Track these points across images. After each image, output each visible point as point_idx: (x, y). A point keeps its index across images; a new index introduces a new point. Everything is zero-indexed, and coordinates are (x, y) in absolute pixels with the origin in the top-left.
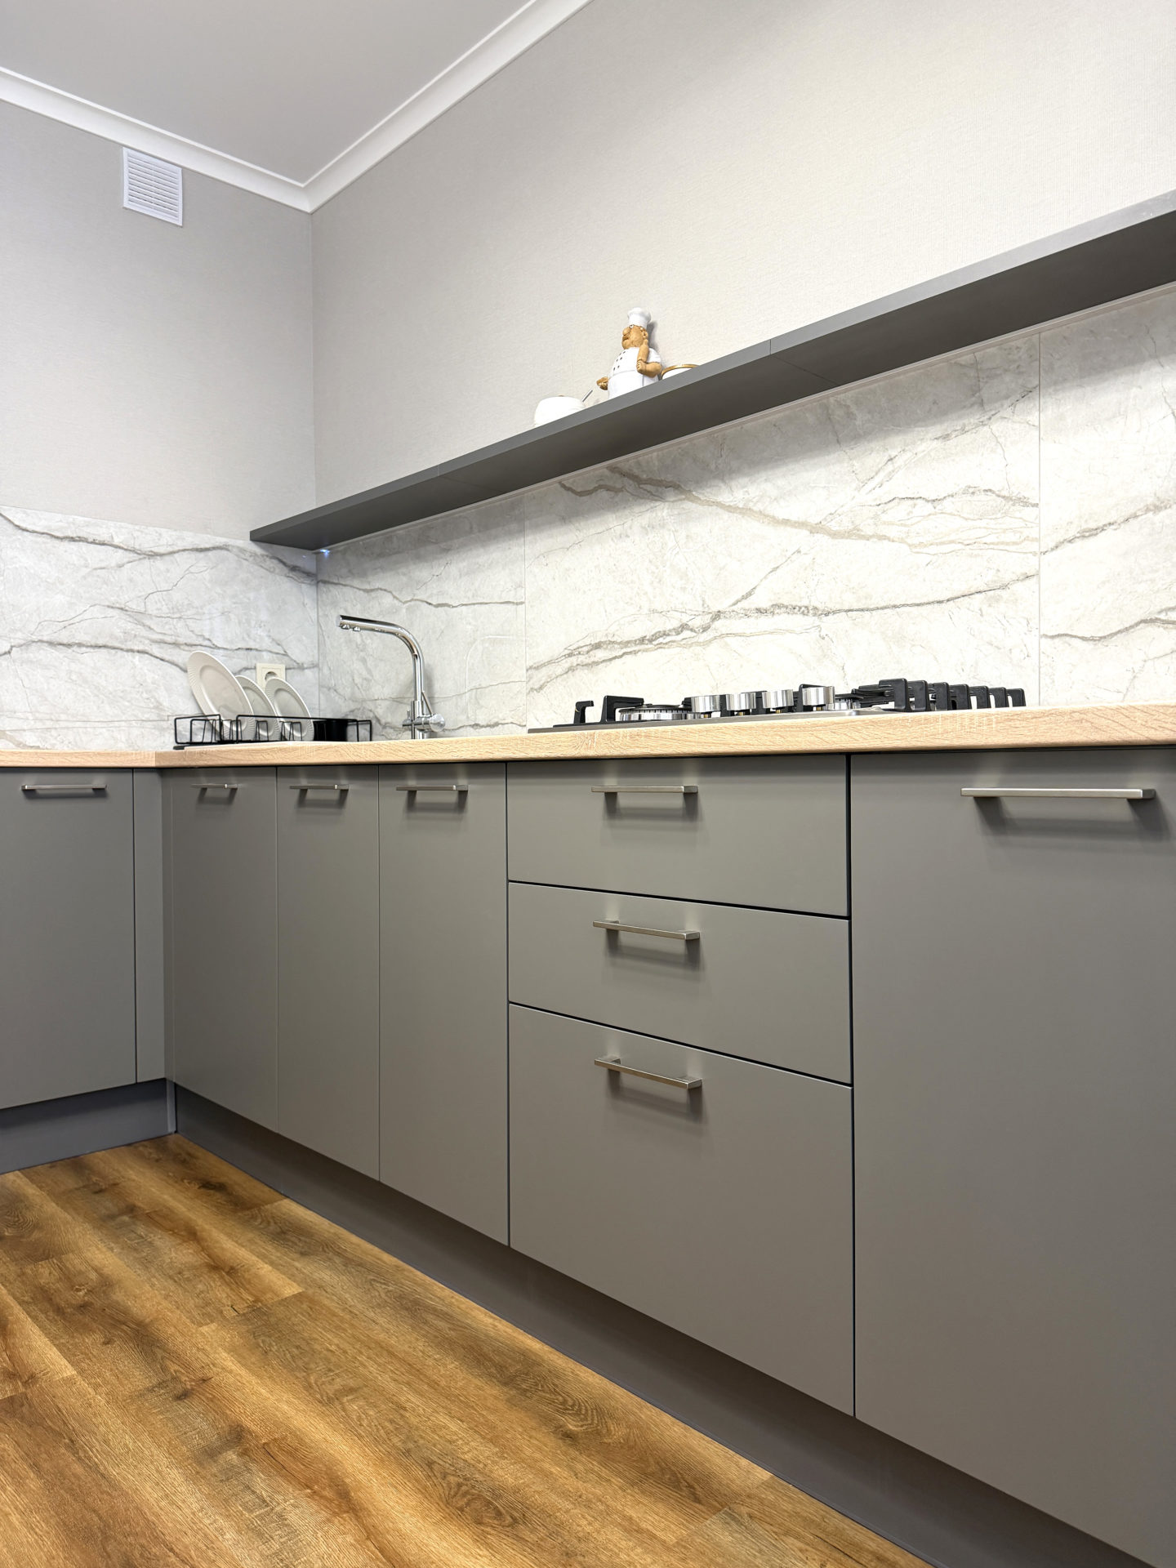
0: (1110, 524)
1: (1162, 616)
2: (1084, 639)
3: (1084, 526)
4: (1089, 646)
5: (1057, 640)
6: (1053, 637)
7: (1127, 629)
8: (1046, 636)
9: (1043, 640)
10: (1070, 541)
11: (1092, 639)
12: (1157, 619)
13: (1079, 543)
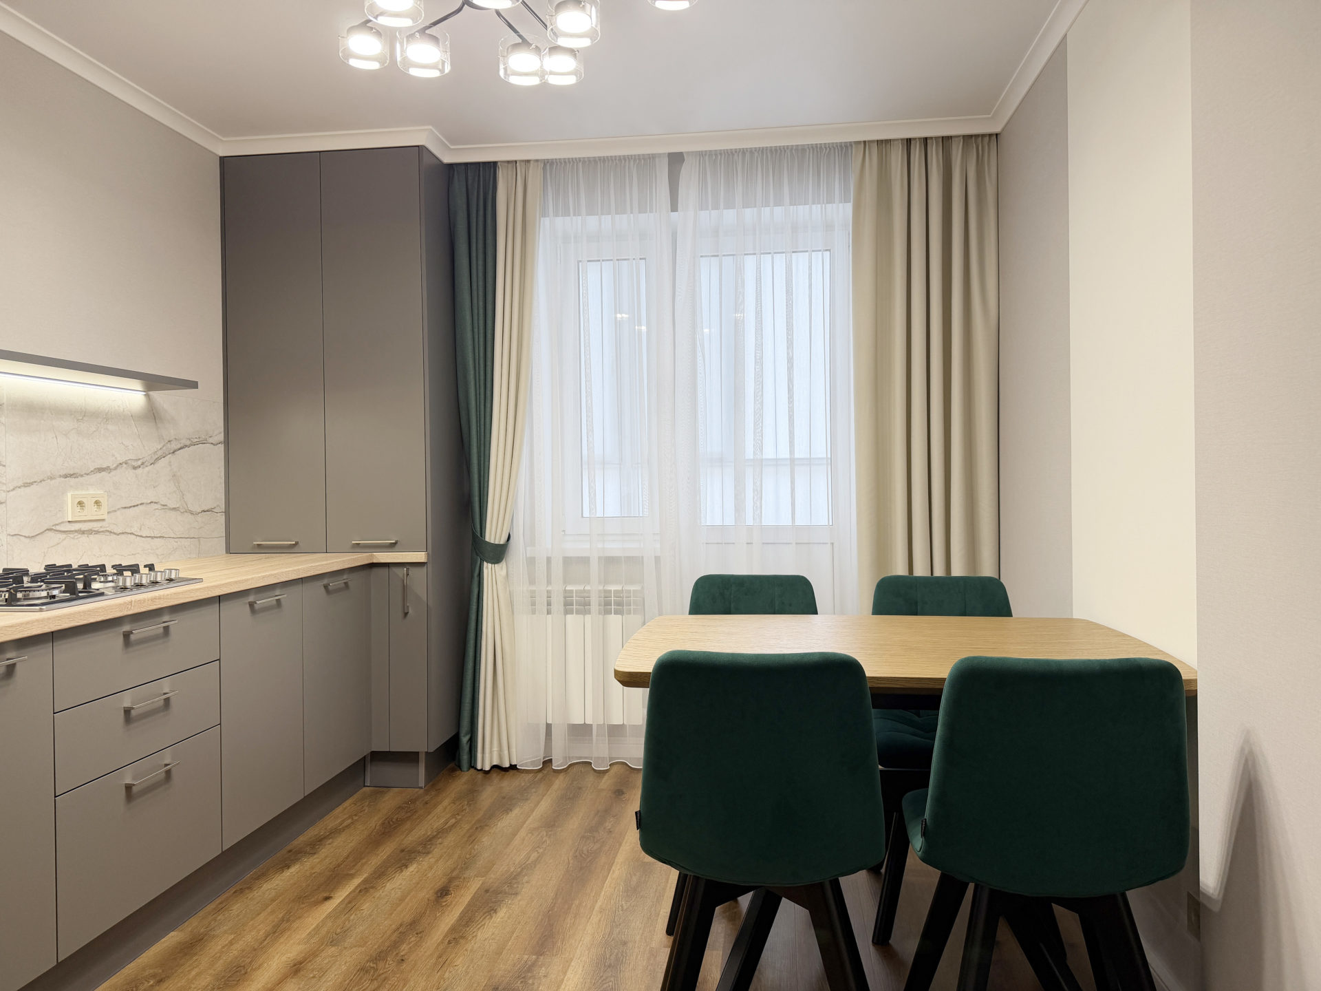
0: (35, 482)
1: (54, 528)
2: (25, 536)
3: (25, 481)
4: (27, 540)
5: (14, 537)
6: (13, 535)
7: (42, 533)
8: (10, 535)
9: (9, 537)
10: (19, 487)
11: (29, 537)
12: (52, 529)
13: (23, 489)
